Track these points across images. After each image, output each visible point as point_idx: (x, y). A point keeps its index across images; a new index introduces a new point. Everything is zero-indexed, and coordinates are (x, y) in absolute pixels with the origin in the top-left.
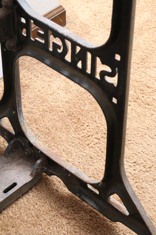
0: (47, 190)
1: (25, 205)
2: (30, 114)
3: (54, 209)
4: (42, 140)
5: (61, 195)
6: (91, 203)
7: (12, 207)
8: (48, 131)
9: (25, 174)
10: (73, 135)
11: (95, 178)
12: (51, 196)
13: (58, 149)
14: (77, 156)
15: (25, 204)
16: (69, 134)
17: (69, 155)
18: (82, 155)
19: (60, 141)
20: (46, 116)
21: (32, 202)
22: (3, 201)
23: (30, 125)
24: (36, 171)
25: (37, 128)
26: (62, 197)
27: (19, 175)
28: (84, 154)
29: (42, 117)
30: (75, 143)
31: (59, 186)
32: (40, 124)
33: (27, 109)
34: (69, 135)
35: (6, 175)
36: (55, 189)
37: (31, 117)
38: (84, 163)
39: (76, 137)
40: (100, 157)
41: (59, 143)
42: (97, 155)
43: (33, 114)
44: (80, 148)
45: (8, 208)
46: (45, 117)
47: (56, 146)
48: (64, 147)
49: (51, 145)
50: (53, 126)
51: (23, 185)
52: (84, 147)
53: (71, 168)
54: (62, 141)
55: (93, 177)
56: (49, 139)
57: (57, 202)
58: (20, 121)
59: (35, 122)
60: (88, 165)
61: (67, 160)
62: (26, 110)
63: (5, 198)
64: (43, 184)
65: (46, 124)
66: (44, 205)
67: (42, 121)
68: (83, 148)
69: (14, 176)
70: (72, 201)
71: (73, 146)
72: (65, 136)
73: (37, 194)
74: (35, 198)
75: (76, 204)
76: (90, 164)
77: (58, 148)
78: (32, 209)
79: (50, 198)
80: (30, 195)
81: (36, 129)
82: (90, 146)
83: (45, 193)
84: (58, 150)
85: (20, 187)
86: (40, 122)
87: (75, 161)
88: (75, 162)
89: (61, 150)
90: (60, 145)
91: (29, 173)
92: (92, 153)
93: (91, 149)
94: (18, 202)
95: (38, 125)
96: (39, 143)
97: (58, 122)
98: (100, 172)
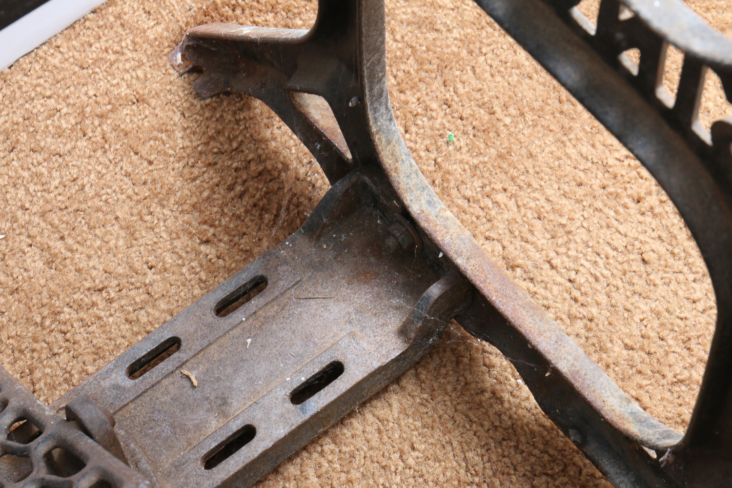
0: (459, 387)
1: (372, 449)
2: (425, 31)
3: (477, 479)
4: (459, 156)
5: (510, 417)
6: (622, 478)
7: (319, 449)
8: (487, 117)
9: (380, 323)
10: (586, 149)
11: (649, 353)
12: (473, 417)
13: (518, 206)
14: (588, 246)
15: (368, 442)
16: (570, 140)
17: (560, 241)
18: (610, 241)
19: (531, 171)
20: (484, 50)
21: (397, 436)
22: (285, 437)
23: (422, 86)
24: (420, 324)
25: (447, 100)
26: (513, 424)
27: (356, 329)
28: (619, 242)
29: (471, 52)
30: (586, 185)
31: (506, 378)
32: (459, 86)
33: (416, 9)
34: (568, 144)
35: (304, 323)
36: (489, 390)
37: (428, 50)
38: (615, 283)
39: (595, 160)
40: (681, 262)
41: (526, 180)
42: (670, 248)
43: (435, 35)
44: (606, 210)
45: (305, 454)
46: (481, 52)
47: (514, 192)
48: (542, 202)
49: (492, 186)
50: (510, 97)
51: (365, 375)
52: (621, 210)
53: (556, 346)
54: (537, 173)
55: (642, 349)
56: (486, 159)
57: (493, 445)
58: (374, 130)
59: (441, 69)
60: (628, 293)
61: (549, 262)
62: (409, 10)
63: (293, 428)
64: (445, 360)
65: (480, 86)
66: (440, 454)
67: (469, 68)
68: (616, 212)
69: (335, 328)
70: (551, 452)
71: (579, 201)
72: (554, 148)
73: (418, 400)
74: (411, 421)
75: (566, 466)
76: (637, 288)
77: (520, 203)
78: (393, 468)
79: (468, 426)
80: (390, 405)
81: (440, 106)
82: (645, 205)
83: (451, 401)
84: (519, 211)
85: (354, 383)
86: (458, 73)
87: (581, 269)
88: (577, 272)
89: (529, 215)
90: (529, 190)
91: (395, 321)
92: (651, 241)
93: (648, 219)
94: (345, 431)
95: (451, 89)
96: (441, 214)
97: (531, 78)
98: (672, 330)
